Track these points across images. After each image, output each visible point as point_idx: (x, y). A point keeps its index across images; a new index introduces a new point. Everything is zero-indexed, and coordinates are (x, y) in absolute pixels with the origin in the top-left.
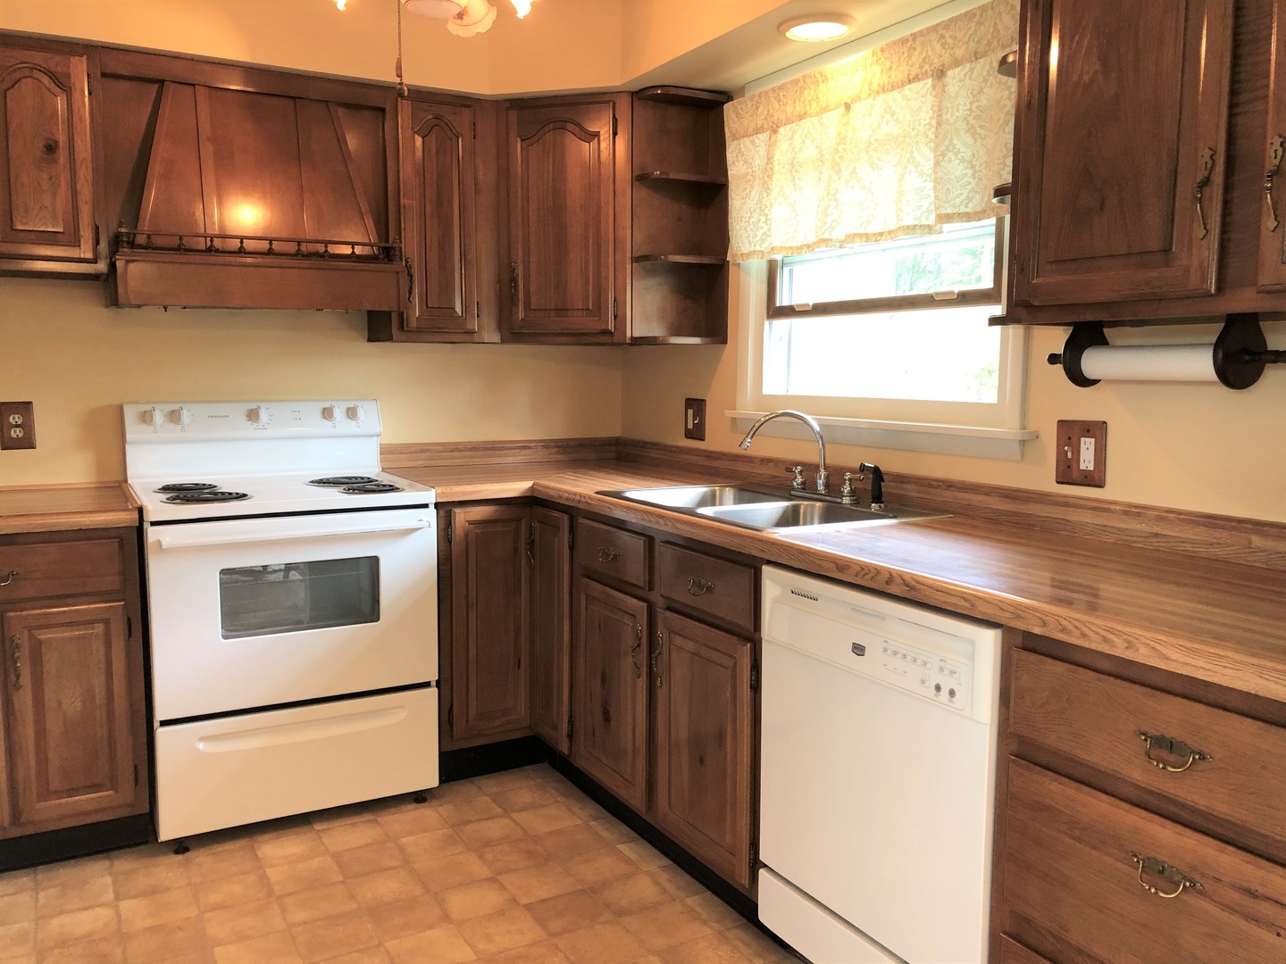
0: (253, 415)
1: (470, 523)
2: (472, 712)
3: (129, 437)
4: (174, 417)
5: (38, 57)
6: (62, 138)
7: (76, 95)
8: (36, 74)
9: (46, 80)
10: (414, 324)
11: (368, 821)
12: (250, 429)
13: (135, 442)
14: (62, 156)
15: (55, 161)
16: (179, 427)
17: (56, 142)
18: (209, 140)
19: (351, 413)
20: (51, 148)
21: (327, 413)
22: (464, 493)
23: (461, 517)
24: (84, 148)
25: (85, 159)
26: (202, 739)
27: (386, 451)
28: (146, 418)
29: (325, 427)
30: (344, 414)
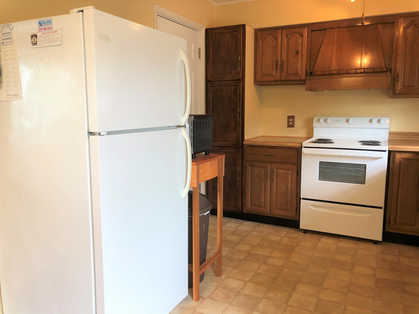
0: (347, 121)
1: (402, 158)
2: (398, 221)
3: (314, 126)
4: (326, 121)
5: (296, 30)
6: (300, 49)
7: (304, 38)
8: (296, 34)
9: (298, 35)
10: (397, 92)
11: (354, 243)
12: (346, 125)
13: (316, 127)
14: (300, 54)
15: (298, 55)
16: (327, 123)
17: (299, 51)
18: (336, 43)
19: (379, 121)
20: (297, 53)
21: (371, 121)
22: (400, 148)
23: (398, 156)
24: (305, 52)
25: (305, 54)
26: (312, 205)
27: (391, 134)
28: (318, 121)
29: (370, 125)
30: (377, 121)
